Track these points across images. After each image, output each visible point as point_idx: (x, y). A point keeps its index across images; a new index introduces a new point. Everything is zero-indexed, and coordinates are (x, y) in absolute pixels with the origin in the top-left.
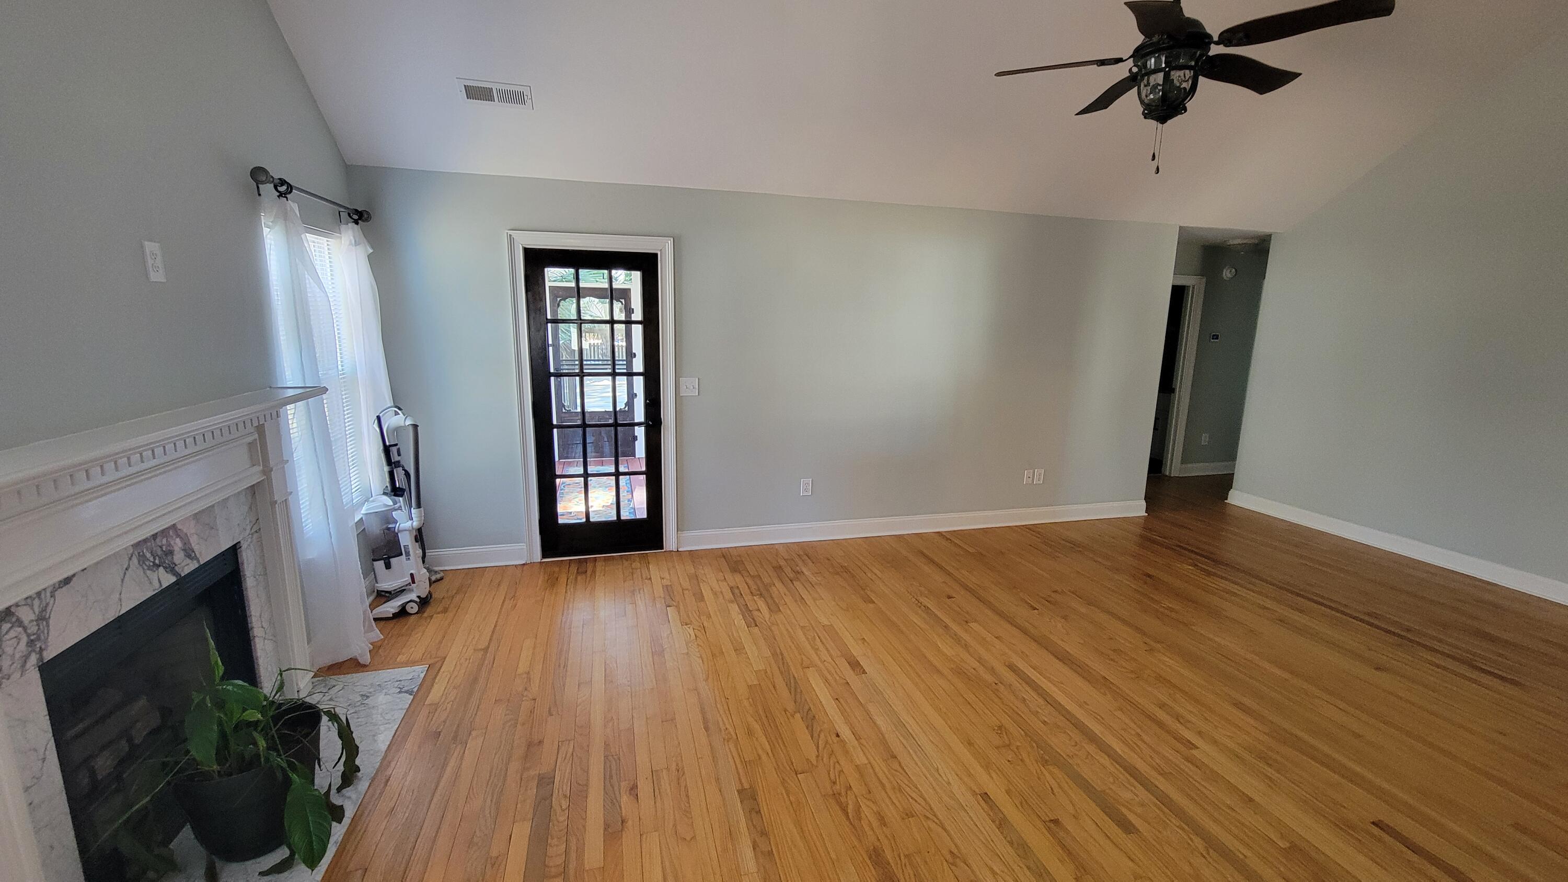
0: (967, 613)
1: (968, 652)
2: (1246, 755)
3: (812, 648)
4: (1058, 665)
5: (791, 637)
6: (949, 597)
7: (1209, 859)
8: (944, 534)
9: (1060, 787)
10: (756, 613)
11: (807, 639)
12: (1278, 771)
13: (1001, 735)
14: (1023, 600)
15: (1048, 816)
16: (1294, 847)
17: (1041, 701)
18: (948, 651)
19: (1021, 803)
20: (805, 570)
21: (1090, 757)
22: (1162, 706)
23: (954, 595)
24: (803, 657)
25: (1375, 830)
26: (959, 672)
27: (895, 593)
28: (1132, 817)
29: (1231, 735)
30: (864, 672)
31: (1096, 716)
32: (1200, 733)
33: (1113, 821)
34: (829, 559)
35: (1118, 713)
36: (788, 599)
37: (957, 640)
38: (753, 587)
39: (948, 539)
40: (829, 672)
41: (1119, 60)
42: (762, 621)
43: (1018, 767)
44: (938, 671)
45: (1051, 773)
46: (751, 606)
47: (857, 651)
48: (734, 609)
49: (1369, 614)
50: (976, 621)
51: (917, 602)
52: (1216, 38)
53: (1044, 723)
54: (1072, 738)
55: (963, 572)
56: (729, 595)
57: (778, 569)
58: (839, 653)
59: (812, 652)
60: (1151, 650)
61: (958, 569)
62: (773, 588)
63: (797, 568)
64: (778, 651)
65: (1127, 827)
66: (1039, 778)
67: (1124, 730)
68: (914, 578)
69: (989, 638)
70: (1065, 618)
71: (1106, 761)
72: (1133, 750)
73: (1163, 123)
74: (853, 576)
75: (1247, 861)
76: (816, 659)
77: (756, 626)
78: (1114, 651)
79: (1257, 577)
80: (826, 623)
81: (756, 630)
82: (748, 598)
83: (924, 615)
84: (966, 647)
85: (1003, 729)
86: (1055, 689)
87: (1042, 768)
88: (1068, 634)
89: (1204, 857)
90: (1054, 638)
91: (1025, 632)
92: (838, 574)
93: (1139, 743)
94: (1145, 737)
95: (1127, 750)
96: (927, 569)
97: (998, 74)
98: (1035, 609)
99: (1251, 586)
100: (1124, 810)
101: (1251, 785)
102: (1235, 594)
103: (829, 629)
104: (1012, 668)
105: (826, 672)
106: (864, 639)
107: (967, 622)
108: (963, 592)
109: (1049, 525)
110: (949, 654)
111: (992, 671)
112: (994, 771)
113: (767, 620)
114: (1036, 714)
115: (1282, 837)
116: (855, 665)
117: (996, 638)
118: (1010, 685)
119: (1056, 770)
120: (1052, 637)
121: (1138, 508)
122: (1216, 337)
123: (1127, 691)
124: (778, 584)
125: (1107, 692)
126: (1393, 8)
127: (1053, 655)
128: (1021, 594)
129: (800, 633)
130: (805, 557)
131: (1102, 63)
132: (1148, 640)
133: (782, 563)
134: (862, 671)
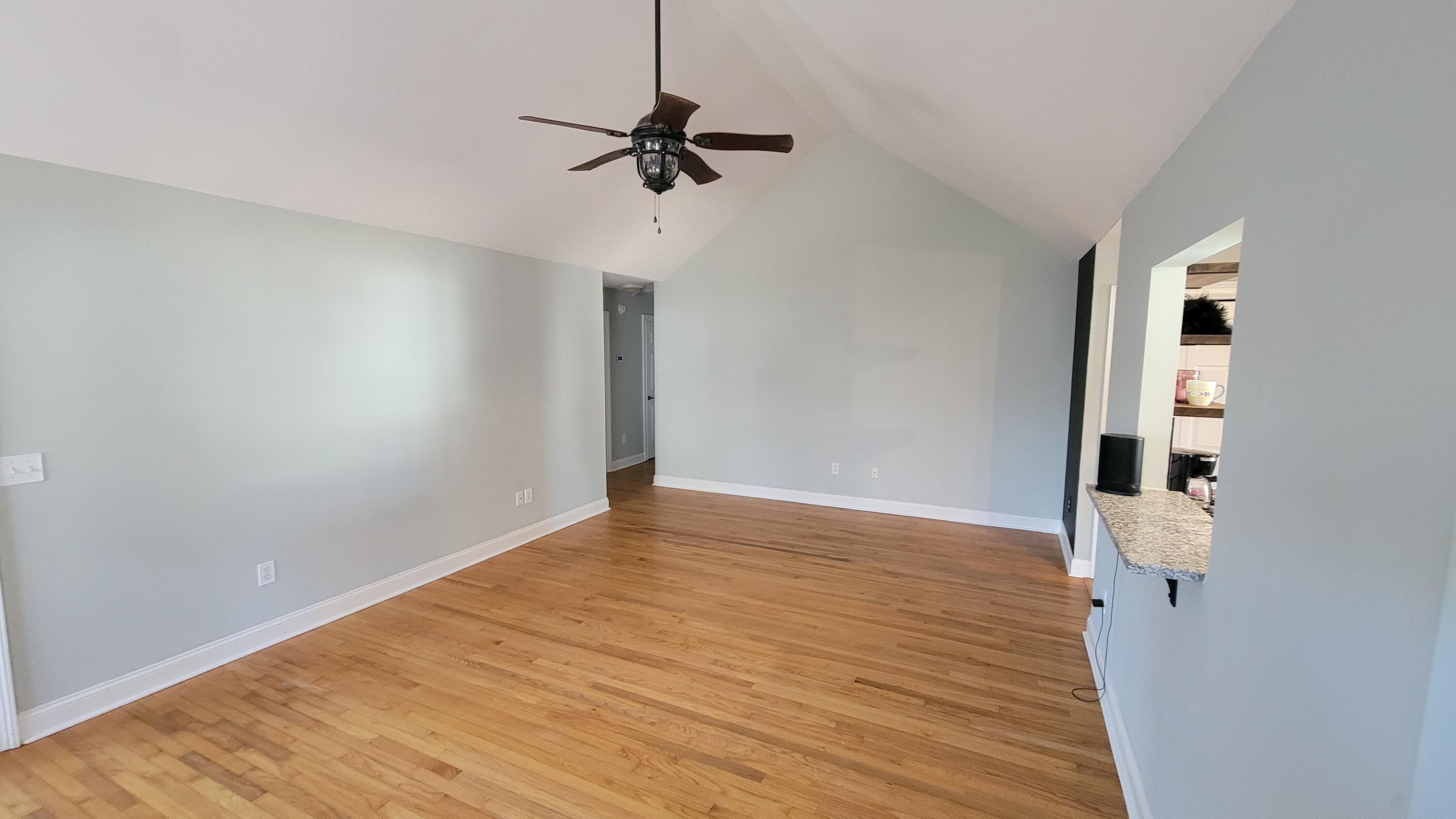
0: (526, 652)
1: (549, 690)
2: (780, 673)
3: (373, 777)
4: (630, 665)
5: (331, 779)
6: (498, 643)
7: (811, 765)
8: (448, 577)
9: (699, 775)
10: (253, 776)
11: (358, 770)
12: (799, 674)
13: (628, 757)
14: (565, 618)
15: (707, 807)
16: (838, 723)
17: (639, 706)
18: (532, 700)
19: (682, 810)
20: (298, 683)
21: (700, 734)
22: (715, 662)
23: (503, 640)
24: (366, 796)
25: (858, 685)
26: (555, 716)
27: (438, 663)
28: (755, 766)
29: (763, 662)
30: (458, 771)
31: (682, 695)
32: (748, 671)
33: (747, 778)
34: (325, 656)
35: (695, 684)
36: (296, 731)
37: (534, 684)
38: (225, 740)
39: (458, 582)
40: (414, 795)
41: (624, 135)
42: (272, 780)
43: (659, 779)
44: (535, 726)
45: (685, 767)
46: (237, 768)
47: (434, 751)
48: (209, 787)
49: (771, 543)
50: (539, 657)
51: (467, 663)
52: (691, 138)
53: (653, 724)
54: (679, 725)
55: (494, 611)
56: (184, 771)
57: (252, 697)
58: (414, 766)
59: (375, 783)
60: (681, 621)
61: (488, 611)
62: (262, 727)
63: (283, 683)
64: (324, 808)
65: (757, 776)
66: (680, 777)
67: (706, 696)
68: (447, 638)
69: (561, 668)
70: (608, 620)
71: (712, 730)
72: (720, 709)
73: (659, 194)
74: (372, 664)
75: (827, 750)
76: (385, 788)
77: (264, 792)
78: (660, 632)
79: (707, 538)
80: (370, 736)
81: (268, 798)
82: (224, 760)
83: (483, 673)
84: (545, 687)
85: (626, 750)
86: (638, 687)
87: (675, 766)
88: (620, 634)
89: (807, 765)
90: (610, 642)
91: (586, 647)
92: (348, 668)
93: (721, 701)
94: (722, 694)
95: (717, 712)
96: (455, 622)
97: (521, 118)
98: (580, 622)
99: (705, 546)
100: (748, 764)
101: (793, 693)
102: (701, 555)
103: (381, 742)
104: (596, 687)
105: (411, 799)
106: (433, 732)
107: (530, 661)
108: (507, 632)
109: (542, 539)
110: (533, 702)
111: (583, 699)
112: (645, 795)
113: (278, 774)
114: (641, 719)
115: (830, 721)
116: (442, 769)
117: (565, 664)
118: (606, 704)
119: (689, 763)
120: (609, 642)
121: (603, 505)
122: (620, 358)
123: (689, 663)
124: (267, 718)
125: (678, 672)
126: (790, 149)
127: (620, 657)
128: (561, 613)
129: (344, 770)
130: (287, 666)
131: (612, 133)
132: (675, 614)
133: (255, 686)
134: (454, 772)
